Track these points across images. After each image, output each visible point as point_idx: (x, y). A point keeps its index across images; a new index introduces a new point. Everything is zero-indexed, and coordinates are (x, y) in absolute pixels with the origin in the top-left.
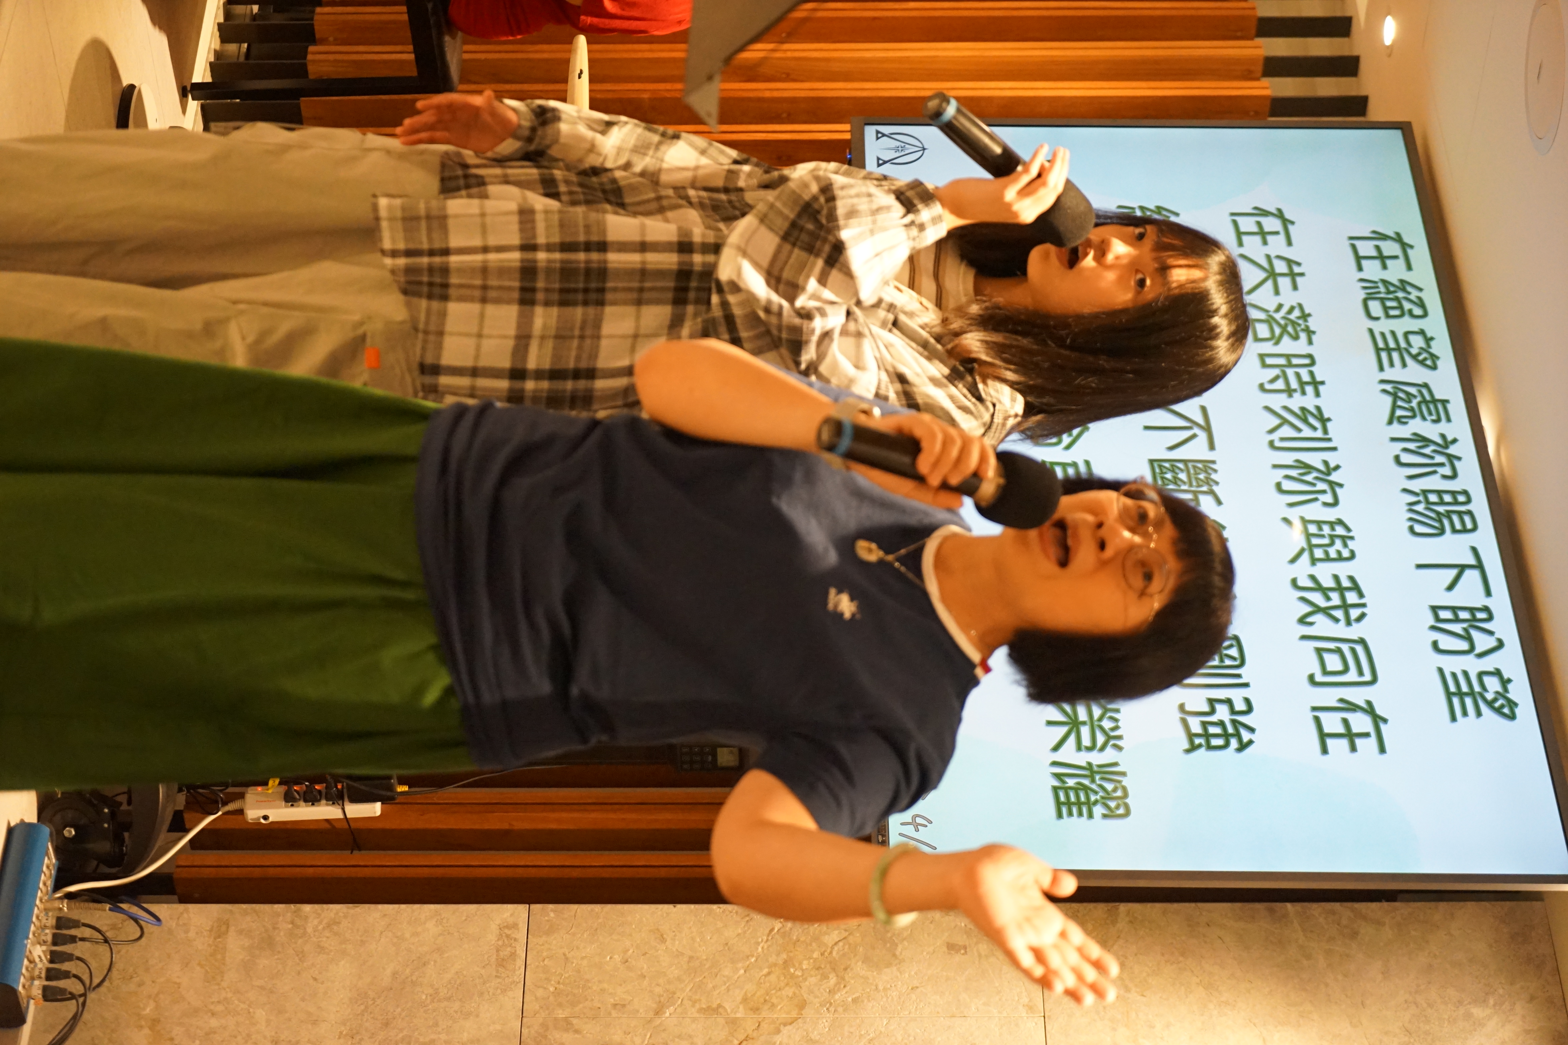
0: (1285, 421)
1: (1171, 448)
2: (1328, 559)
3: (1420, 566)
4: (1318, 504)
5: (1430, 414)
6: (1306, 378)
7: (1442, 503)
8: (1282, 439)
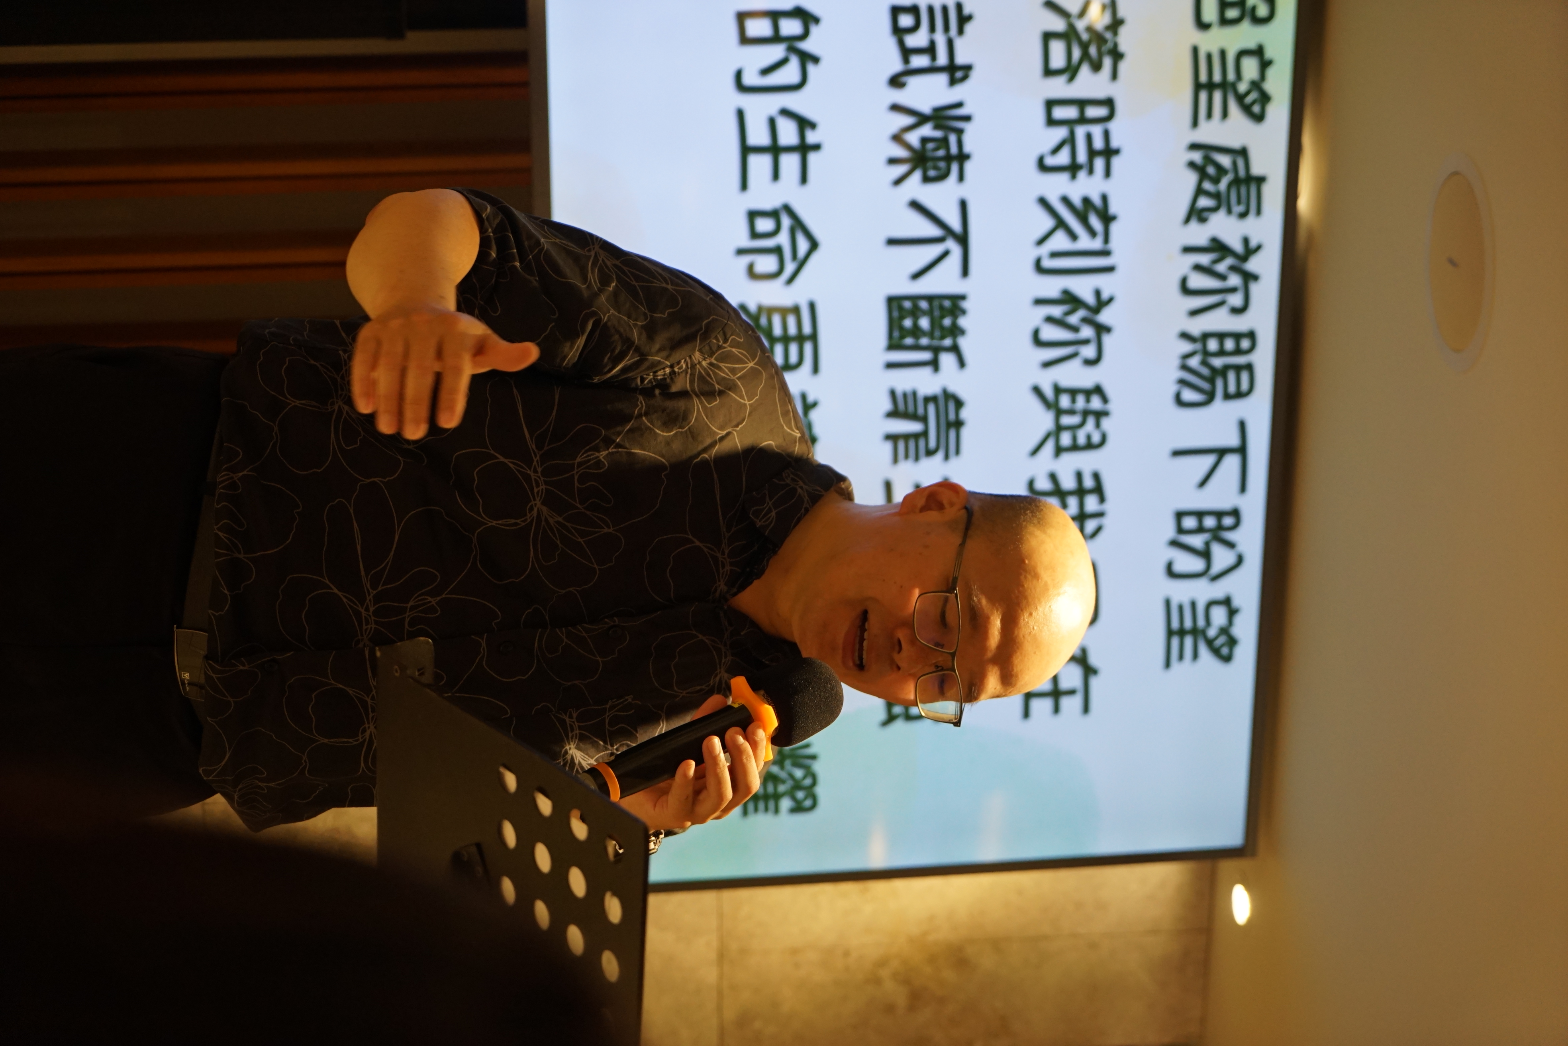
0: (1061, 224)
1: (917, 276)
2: (1075, 447)
3: (1177, 453)
4: (1076, 363)
5: (1239, 202)
6: (1098, 144)
7: (1222, 353)
8: (1054, 255)
